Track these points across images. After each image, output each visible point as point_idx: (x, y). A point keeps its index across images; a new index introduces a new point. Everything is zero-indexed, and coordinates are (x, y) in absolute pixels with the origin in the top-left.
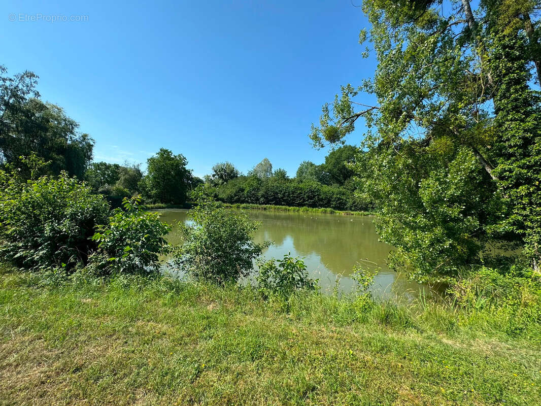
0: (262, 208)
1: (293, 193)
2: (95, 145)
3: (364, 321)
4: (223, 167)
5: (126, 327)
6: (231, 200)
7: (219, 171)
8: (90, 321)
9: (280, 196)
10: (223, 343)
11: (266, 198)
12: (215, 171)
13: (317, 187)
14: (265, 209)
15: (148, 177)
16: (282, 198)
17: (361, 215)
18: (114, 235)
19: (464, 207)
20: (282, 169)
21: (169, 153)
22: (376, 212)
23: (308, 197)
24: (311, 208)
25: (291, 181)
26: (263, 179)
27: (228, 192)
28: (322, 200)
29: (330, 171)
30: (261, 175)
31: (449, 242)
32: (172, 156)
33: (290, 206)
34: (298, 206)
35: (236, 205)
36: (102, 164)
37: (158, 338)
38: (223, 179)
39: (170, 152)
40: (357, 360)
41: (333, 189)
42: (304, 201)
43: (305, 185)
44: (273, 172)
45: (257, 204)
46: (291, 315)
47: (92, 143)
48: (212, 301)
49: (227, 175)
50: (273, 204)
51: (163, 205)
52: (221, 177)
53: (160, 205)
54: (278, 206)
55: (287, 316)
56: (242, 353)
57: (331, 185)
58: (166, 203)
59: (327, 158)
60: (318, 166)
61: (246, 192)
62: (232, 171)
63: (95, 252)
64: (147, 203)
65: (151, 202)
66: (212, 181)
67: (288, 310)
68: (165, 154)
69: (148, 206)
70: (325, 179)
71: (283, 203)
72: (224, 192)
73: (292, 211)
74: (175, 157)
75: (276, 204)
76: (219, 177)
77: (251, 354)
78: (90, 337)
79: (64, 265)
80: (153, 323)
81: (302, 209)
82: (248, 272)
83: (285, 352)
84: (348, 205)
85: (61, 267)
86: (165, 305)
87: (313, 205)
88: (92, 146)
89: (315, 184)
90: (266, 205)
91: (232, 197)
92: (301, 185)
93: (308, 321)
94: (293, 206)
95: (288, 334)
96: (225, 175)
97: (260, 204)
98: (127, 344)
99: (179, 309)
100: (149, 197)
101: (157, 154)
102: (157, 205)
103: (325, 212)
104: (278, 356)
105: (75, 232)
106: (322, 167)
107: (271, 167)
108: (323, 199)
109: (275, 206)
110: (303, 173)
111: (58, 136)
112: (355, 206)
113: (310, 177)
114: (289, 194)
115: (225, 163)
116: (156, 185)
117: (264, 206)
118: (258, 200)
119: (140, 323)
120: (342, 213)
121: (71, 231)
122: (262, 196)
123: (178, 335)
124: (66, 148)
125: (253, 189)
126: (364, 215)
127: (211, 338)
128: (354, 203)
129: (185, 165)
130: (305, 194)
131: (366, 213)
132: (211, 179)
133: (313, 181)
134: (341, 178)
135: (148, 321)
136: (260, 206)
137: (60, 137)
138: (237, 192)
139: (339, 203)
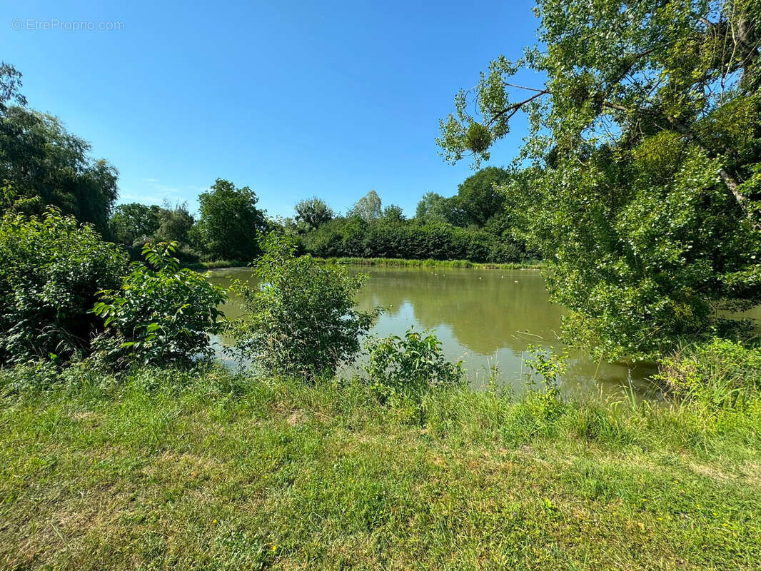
0: (369, 262)
1: (413, 239)
2: (119, 176)
3: (551, 435)
4: (310, 206)
5: (139, 466)
6: (323, 253)
7: (305, 212)
8: (76, 456)
9: (393, 244)
10: (312, 494)
11: (374, 248)
12: (299, 212)
13: (447, 230)
14: (373, 264)
15: (202, 222)
16: (397, 247)
17: (510, 268)
18: (131, 306)
19: (690, 247)
20: (395, 205)
21: (229, 185)
22: (531, 264)
23: (434, 245)
24: (439, 261)
25: (409, 223)
26: (369, 221)
27: (319, 241)
28: (453, 249)
29: (465, 207)
30: (366, 215)
31: (664, 302)
32: (235, 191)
33: (408, 259)
34: (420, 259)
35: (330, 259)
36: (134, 206)
37: (194, 487)
38: (311, 223)
39: (232, 184)
40: (560, 518)
41: (468, 232)
42: (429, 250)
43: (430, 228)
44: (383, 211)
45: (360, 256)
46: (428, 429)
47: (113, 174)
48: (295, 408)
49: (316, 217)
50: (384, 256)
51: (227, 262)
52: (308, 220)
53: (222, 262)
54: (391, 259)
55: (423, 432)
56: (348, 514)
57: (467, 226)
58: (230, 259)
59: (460, 186)
60: (448, 200)
61: (344, 241)
62: (323, 211)
63: (101, 334)
64: (203, 261)
65: (210, 259)
66: (294, 227)
67: (421, 418)
68: (223, 187)
69: (205, 264)
70: (457, 218)
71: (398, 255)
72: (313, 241)
73: (411, 265)
74: (240, 192)
75: (388, 256)
76: (305, 220)
77: (366, 516)
78: (66, 492)
79: (53, 356)
80: (189, 456)
81: (425, 262)
82: (353, 356)
83: (428, 509)
84: (492, 255)
85: (49, 359)
86: (216, 418)
87: (442, 257)
88: (115, 178)
89: (443, 226)
90: (373, 257)
91: (324, 248)
92: (423, 228)
93: (457, 439)
94: (413, 258)
95: (428, 468)
96: (314, 218)
97: (365, 257)
98: (135, 503)
99: (239, 425)
100: (206, 251)
101: (212, 187)
102: (217, 262)
103: (459, 266)
104: (417, 516)
105: (66, 303)
106: (454, 201)
107: (380, 203)
108: (455, 248)
109: (387, 260)
110: (425, 210)
111: (61, 164)
112: (501, 256)
113: (435, 216)
114: (407, 242)
115: (313, 199)
116: (215, 234)
117: (371, 260)
118: (361, 251)
119: (166, 457)
120: (483, 267)
121: (59, 301)
122: (369, 245)
123: (231, 480)
124: (75, 181)
125: (355, 237)
126: (514, 269)
127: (291, 482)
128: (500, 251)
129: (254, 203)
130: (429, 241)
131: (517, 265)
132: (294, 224)
133: (442, 221)
134: (481, 216)
135: (182, 452)
136: (364, 260)
137: (65, 165)
138: (331, 241)
139: (480, 253)
